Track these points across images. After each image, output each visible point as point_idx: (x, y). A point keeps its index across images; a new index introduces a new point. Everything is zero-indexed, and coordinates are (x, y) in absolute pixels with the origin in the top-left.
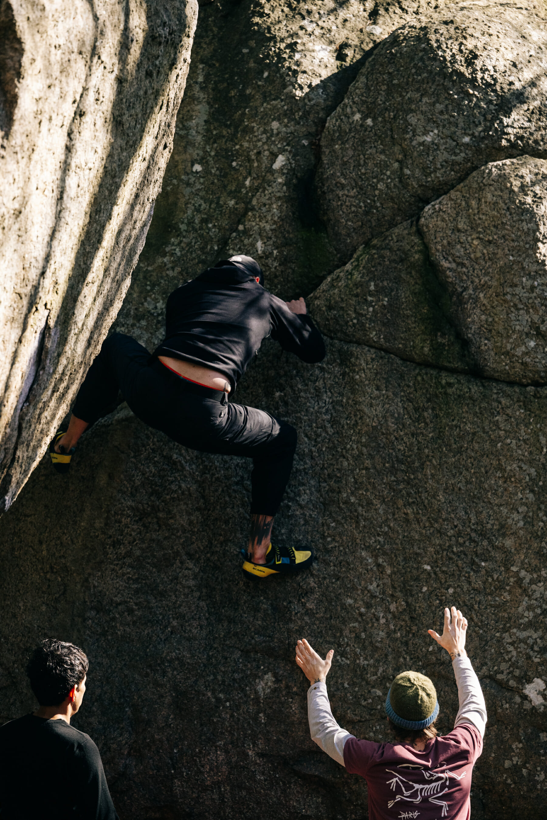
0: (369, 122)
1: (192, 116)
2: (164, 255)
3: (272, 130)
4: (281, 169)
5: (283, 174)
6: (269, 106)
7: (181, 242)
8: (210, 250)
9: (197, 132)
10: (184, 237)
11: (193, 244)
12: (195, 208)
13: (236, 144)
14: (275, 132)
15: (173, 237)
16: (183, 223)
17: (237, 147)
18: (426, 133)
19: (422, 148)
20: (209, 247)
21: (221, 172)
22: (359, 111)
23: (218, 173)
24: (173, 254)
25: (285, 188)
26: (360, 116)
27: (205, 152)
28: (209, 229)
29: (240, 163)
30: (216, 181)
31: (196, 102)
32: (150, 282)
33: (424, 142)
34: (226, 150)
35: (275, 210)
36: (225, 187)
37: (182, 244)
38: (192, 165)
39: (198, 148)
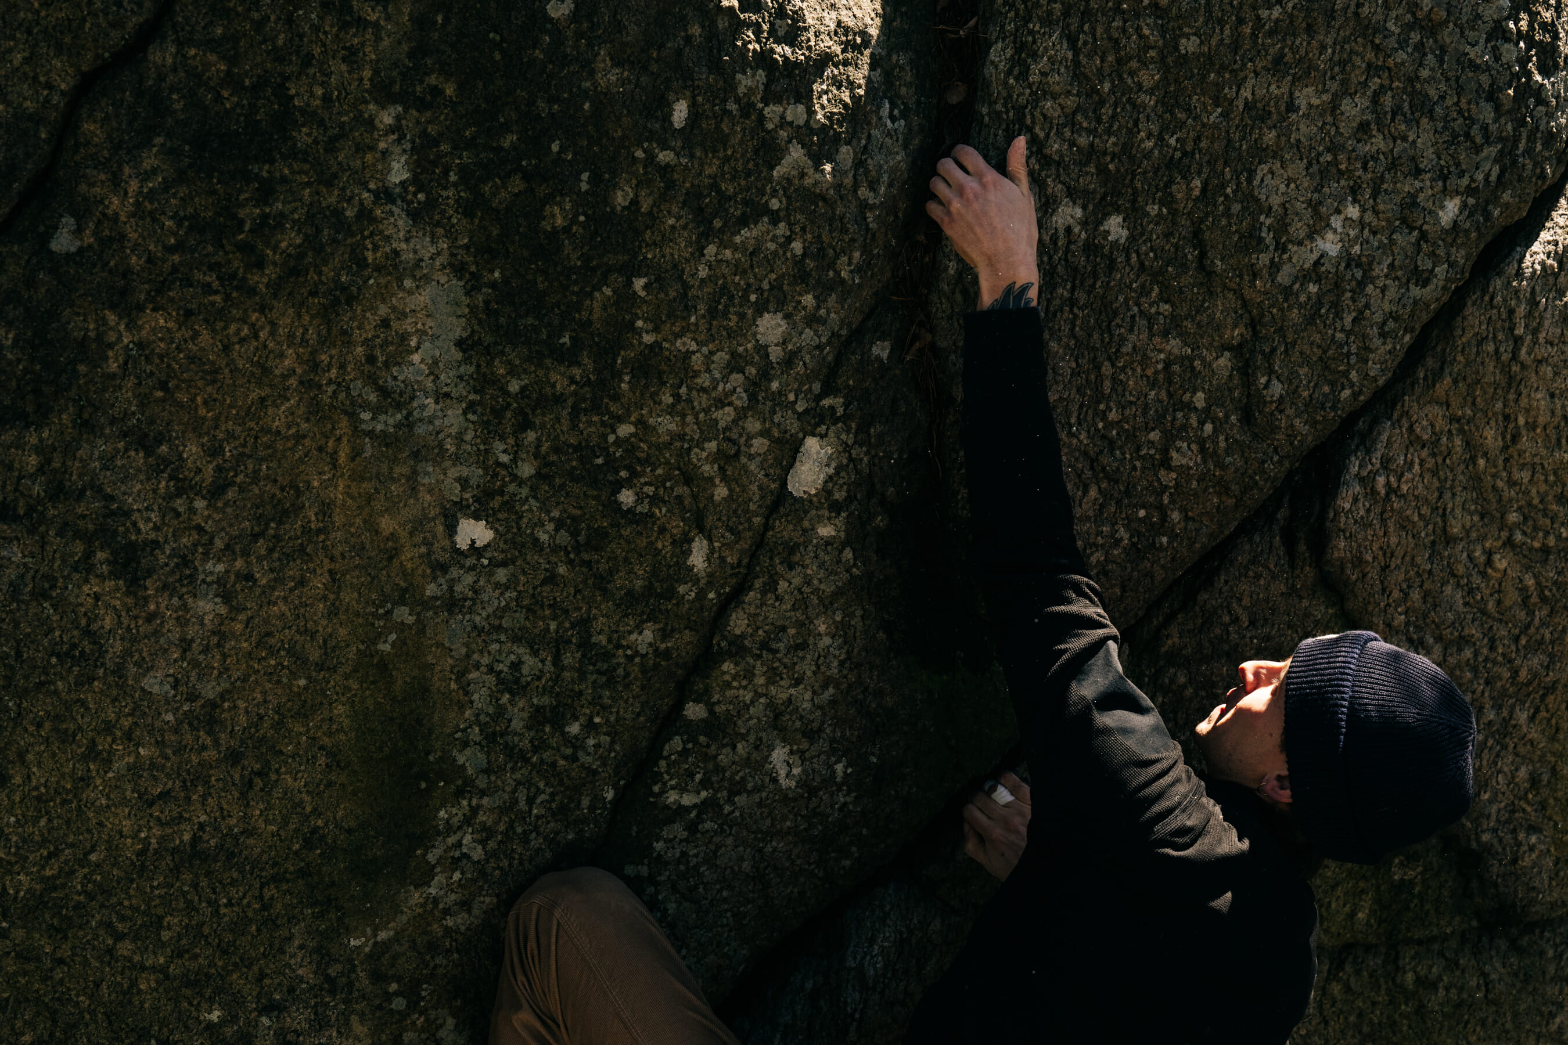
0: (1115, 227)
1: (404, 337)
2: (427, 875)
3: (762, 350)
4: (826, 491)
5: (836, 507)
6: (728, 253)
7: (474, 810)
8: (592, 808)
9: (441, 397)
10: (483, 793)
11: (522, 805)
12: (500, 681)
13: (620, 420)
14: (775, 353)
15: (443, 805)
16: (465, 744)
17: (625, 430)
18: (1318, 226)
19: (1313, 288)
20: (585, 802)
21: (574, 534)
22: (1072, 194)
23: (564, 538)
24: (456, 861)
25: (848, 554)
26: (1079, 212)
27: (493, 469)
28: (576, 744)
29: (650, 490)
30: (562, 570)
31: (408, 283)
32: (399, 979)
33: (1317, 263)
34: (577, 448)
35: (827, 641)
36: (602, 583)
37: (482, 817)
38: (451, 529)
39: (457, 459)
